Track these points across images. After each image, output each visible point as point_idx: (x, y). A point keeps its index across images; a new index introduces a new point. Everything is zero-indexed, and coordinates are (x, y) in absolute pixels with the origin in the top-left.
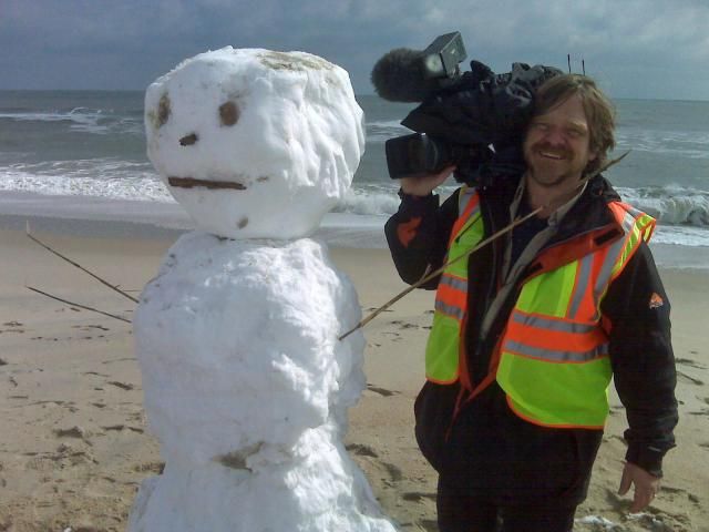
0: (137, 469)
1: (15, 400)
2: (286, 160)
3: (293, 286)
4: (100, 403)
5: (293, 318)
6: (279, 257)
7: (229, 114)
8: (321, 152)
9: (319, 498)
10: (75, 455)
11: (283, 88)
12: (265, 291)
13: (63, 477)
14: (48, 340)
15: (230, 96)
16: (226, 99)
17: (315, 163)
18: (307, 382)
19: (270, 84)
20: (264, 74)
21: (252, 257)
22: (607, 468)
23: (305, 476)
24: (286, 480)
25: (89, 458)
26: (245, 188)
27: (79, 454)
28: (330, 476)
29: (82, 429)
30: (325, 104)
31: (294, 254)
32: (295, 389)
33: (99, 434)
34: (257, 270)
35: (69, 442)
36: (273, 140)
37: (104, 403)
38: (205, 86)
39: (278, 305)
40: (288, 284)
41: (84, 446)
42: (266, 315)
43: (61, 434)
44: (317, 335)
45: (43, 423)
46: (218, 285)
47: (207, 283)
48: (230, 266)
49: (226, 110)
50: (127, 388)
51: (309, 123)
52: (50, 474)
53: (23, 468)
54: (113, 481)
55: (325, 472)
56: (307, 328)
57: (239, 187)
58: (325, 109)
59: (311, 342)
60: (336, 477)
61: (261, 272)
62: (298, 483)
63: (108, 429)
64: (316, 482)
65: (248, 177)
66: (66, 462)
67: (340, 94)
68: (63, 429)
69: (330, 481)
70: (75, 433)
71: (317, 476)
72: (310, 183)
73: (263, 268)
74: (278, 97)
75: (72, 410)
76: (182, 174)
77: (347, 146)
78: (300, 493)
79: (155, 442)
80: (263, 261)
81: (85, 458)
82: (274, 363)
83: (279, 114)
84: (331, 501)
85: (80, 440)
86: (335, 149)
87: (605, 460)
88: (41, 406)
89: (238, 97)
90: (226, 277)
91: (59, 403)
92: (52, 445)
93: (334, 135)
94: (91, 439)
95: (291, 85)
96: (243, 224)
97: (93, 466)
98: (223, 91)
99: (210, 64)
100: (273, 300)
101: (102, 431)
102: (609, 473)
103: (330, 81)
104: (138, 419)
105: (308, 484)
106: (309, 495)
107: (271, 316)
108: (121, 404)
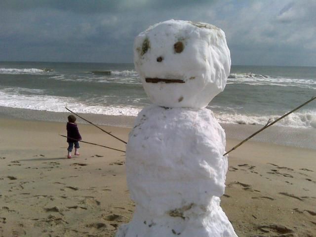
0: (87, 226)
1: (23, 195)
2: (204, 69)
3: (206, 128)
4: (64, 196)
5: (208, 143)
6: (197, 116)
7: (179, 48)
8: (216, 67)
9: (216, 232)
10: (57, 220)
11: (204, 36)
12: (195, 131)
13: (53, 230)
14: (34, 168)
15: (179, 40)
16: (177, 41)
17: (214, 71)
18: (216, 174)
19: (198, 33)
20: (195, 29)
21: (186, 115)
22: (306, 225)
23: (210, 222)
24: (203, 224)
25: (64, 221)
26: (184, 82)
27: (59, 219)
28: (220, 222)
29: (58, 207)
30: (217, 46)
31: (204, 114)
32: (210, 177)
33: (66, 210)
34: (189, 121)
35: (53, 214)
36: (199, 59)
37: (65, 196)
38: (167, 35)
39: (201, 137)
40: (204, 127)
41: (61, 216)
42: (195, 142)
43: (48, 210)
44: (218, 152)
45: (39, 205)
46: (171, 128)
47: (165, 127)
48: (175, 119)
49: (177, 46)
50: (75, 189)
51: (212, 53)
52: (46, 228)
53: (33, 226)
54: (77, 232)
55: (218, 220)
56: (214, 148)
57: (181, 81)
58: (217, 48)
59: (216, 155)
60: (223, 222)
61: (191, 122)
62: (207, 224)
63: (70, 208)
64: (214, 225)
65: (186, 77)
66: (53, 223)
67: (223, 42)
68: (49, 208)
69: (220, 224)
70: (55, 210)
71: (214, 221)
72: (212, 81)
73: (192, 120)
74: (202, 40)
75: (52, 199)
76: (152, 76)
77: (225, 65)
78: (208, 230)
79: (94, 214)
80: (191, 117)
81: (62, 222)
82: (200, 164)
83: (202, 48)
84: (221, 234)
85: (58, 213)
86: (221, 66)
87: (304, 221)
88: (36, 197)
89: (183, 39)
90: (174, 124)
91: (45, 196)
92: (46, 215)
93: (220, 60)
94: (63, 213)
95: (207, 35)
96: (181, 100)
97: (66, 225)
98: (176, 37)
99: (170, 25)
100: (198, 134)
101: (68, 209)
102: (306, 227)
103: (219, 35)
104: (83, 203)
105: (211, 225)
106: (212, 230)
107: (198, 142)
108: (74, 196)
